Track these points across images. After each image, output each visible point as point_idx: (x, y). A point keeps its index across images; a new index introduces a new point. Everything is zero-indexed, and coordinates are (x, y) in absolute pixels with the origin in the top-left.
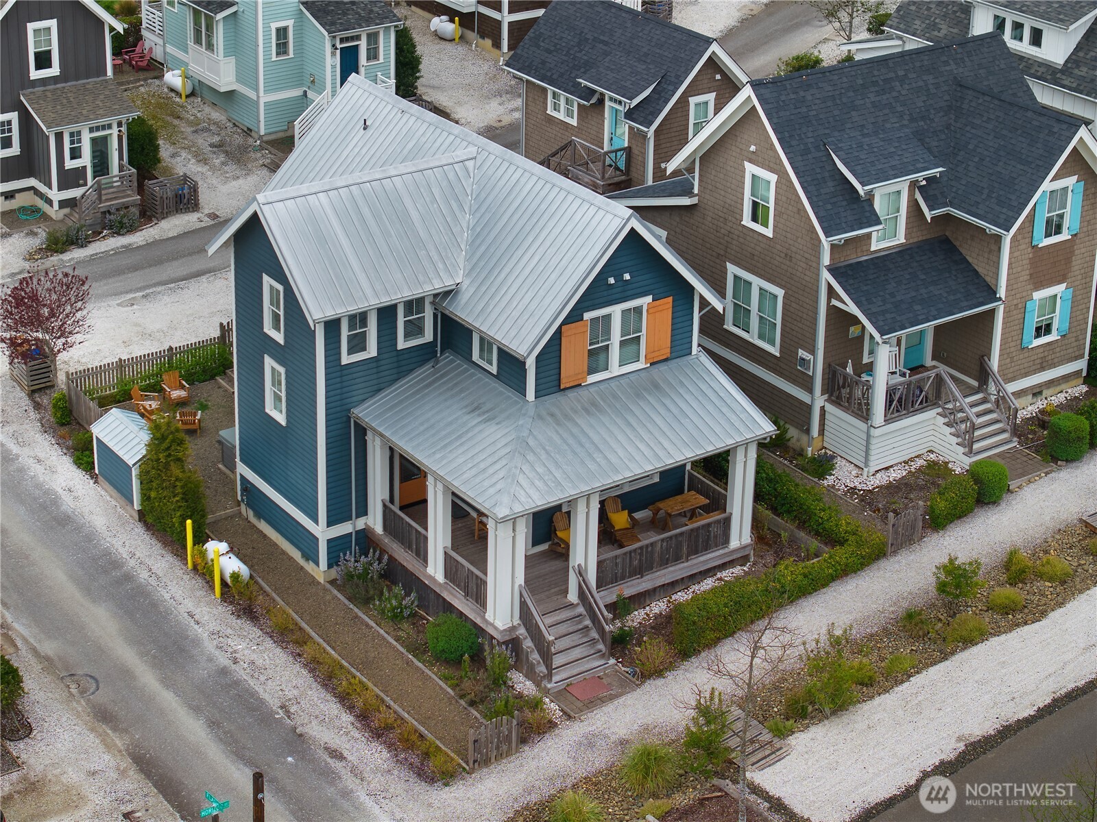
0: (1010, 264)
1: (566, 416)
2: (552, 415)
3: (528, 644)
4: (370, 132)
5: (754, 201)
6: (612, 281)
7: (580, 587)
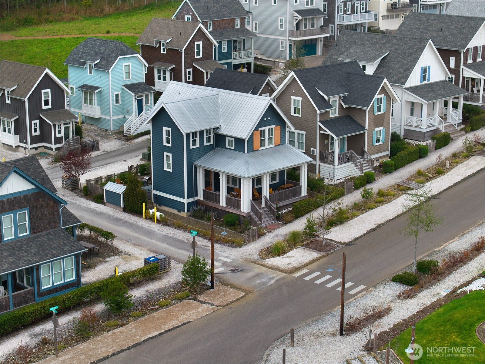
0: (368, 119)
1: (256, 157)
2: (253, 156)
3: (254, 216)
4: (181, 95)
5: (294, 108)
6: (265, 119)
7: (265, 200)
